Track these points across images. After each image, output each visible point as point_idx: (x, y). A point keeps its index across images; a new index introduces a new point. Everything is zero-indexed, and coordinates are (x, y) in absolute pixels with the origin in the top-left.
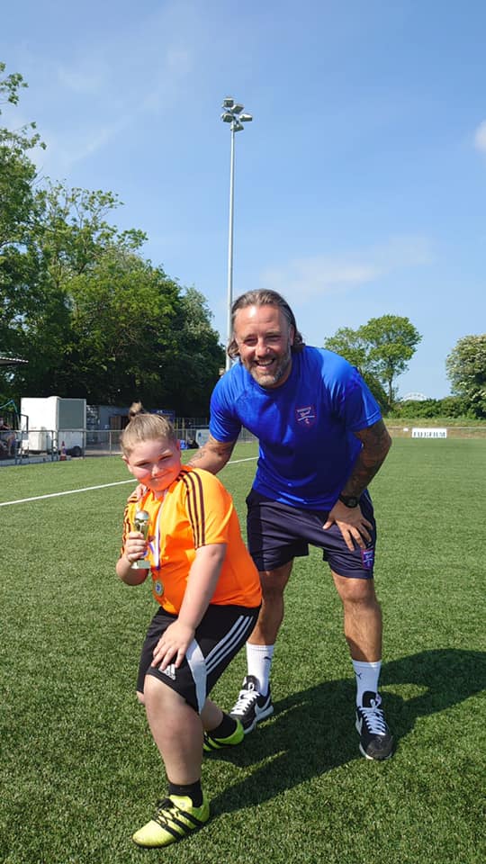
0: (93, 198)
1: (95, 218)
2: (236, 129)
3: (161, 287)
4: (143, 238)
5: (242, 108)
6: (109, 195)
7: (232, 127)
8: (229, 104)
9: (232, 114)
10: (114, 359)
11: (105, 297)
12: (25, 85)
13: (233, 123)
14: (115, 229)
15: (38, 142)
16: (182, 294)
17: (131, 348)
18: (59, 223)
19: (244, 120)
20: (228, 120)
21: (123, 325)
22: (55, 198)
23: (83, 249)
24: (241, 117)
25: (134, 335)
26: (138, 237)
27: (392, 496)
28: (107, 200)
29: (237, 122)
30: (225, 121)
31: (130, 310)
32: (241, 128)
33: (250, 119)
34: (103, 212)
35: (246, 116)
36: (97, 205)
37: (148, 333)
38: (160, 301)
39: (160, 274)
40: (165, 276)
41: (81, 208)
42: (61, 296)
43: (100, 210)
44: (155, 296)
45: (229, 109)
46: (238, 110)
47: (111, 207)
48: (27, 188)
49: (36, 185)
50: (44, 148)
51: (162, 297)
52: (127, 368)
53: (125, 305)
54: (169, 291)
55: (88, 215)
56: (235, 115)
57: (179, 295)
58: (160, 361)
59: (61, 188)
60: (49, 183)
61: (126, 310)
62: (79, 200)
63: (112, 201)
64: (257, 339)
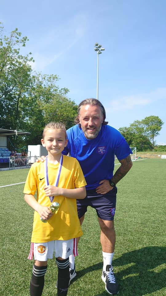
0: (50, 77)
1: (52, 85)
2: (99, 53)
3: (74, 107)
4: (68, 91)
5: (101, 46)
6: (56, 76)
7: (98, 53)
8: (97, 45)
9: (98, 48)
11: (55, 111)
12: (28, 40)
13: (98, 51)
14: (58, 87)
15: (32, 60)
18: (40, 86)
19: (102, 50)
20: (96, 50)
22: (38, 78)
23: (48, 95)
24: (101, 49)
26: (66, 91)
27: (159, 181)
28: (55, 78)
29: (100, 51)
30: (95, 51)
31: (64, 115)
32: (101, 53)
33: (104, 50)
34: (54, 82)
35: (103, 49)
36: (52, 80)
38: (74, 112)
39: (73, 103)
40: (75, 104)
41: (47, 81)
42: (40, 111)
43: (53, 82)
44: (72, 110)
46: (100, 47)
47: (57, 80)
48: (29, 76)
49: (32, 74)
50: (34, 62)
51: (74, 111)
53: (62, 114)
55: (49, 83)
56: (99, 48)
59: (40, 74)
60: (36, 73)
61: (62, 115)
62: (46, 78)
63: (57, 78)
64: (89, 119)
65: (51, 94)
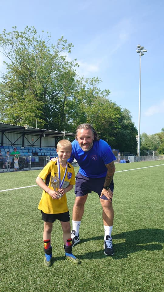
0: (93, 81)
1: (94, 88)
2: (141, 55)
3: (115, 108)
4: (110, 92)
5: (143, 48)
6: (98, 79)
7: (140, 54)
8: (139, 47)
9: (140, 50)
10: (100, 133)
11: (97, 113)
12: (73, 46)
13: (140, 53)
14: (100, 89)
15: (77, 65)
16: (122, 110)
17: (105, 129)
18: (83, 90)
19: (144, 52)
20: (139, 52)
21: (103, 122)
22: (81, 81)
23: (90, 98)
24: (143, 51)
25: (107, 125)
26: (108, 92)
28: (97, 80)
29: (142, 53)
30: (138, 53)
31: (105, 117)
32: (143, 55)
33: (146, 51)
34: (96, 85)
35: (145, 50)
37: (111, 124)
38: (115, 113)
39: (115, 104)
40: (116, 105)
41: (89, 85)
42: (84, 113)
43: (95, 84)
44: (113, 112)
45: (139, 49)
46: (142, 49)
47: (99, 83)
48: (73, 80)
49: (76, 78)
50: (79, 67)
52: (104, 136)
53: (104, 115)
54: (118, 110)
55: (92, 87)
56: (141, 50)
57: (121, 111)
58: (114, 133)
59: (83, 78)
60: (79, 77)
61: (104, 117)
62: (88, 82)
63: (99, 80)
64: (84, 138)
65: (93, 97)
